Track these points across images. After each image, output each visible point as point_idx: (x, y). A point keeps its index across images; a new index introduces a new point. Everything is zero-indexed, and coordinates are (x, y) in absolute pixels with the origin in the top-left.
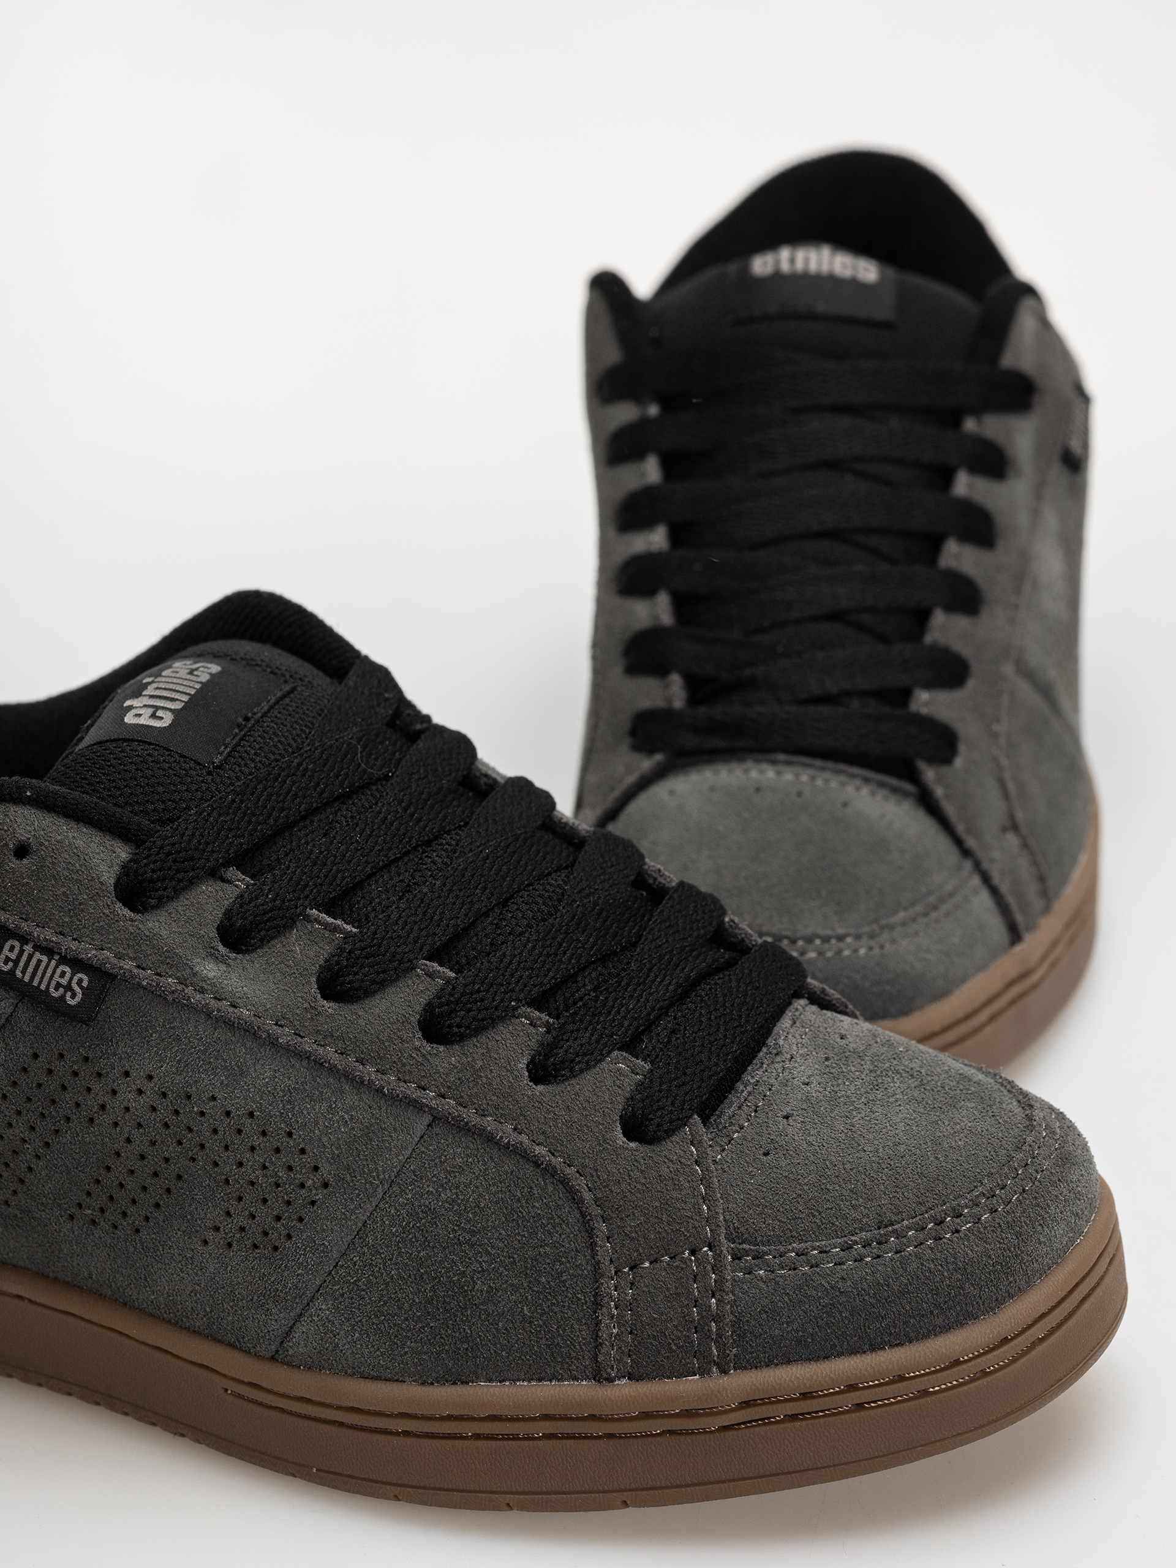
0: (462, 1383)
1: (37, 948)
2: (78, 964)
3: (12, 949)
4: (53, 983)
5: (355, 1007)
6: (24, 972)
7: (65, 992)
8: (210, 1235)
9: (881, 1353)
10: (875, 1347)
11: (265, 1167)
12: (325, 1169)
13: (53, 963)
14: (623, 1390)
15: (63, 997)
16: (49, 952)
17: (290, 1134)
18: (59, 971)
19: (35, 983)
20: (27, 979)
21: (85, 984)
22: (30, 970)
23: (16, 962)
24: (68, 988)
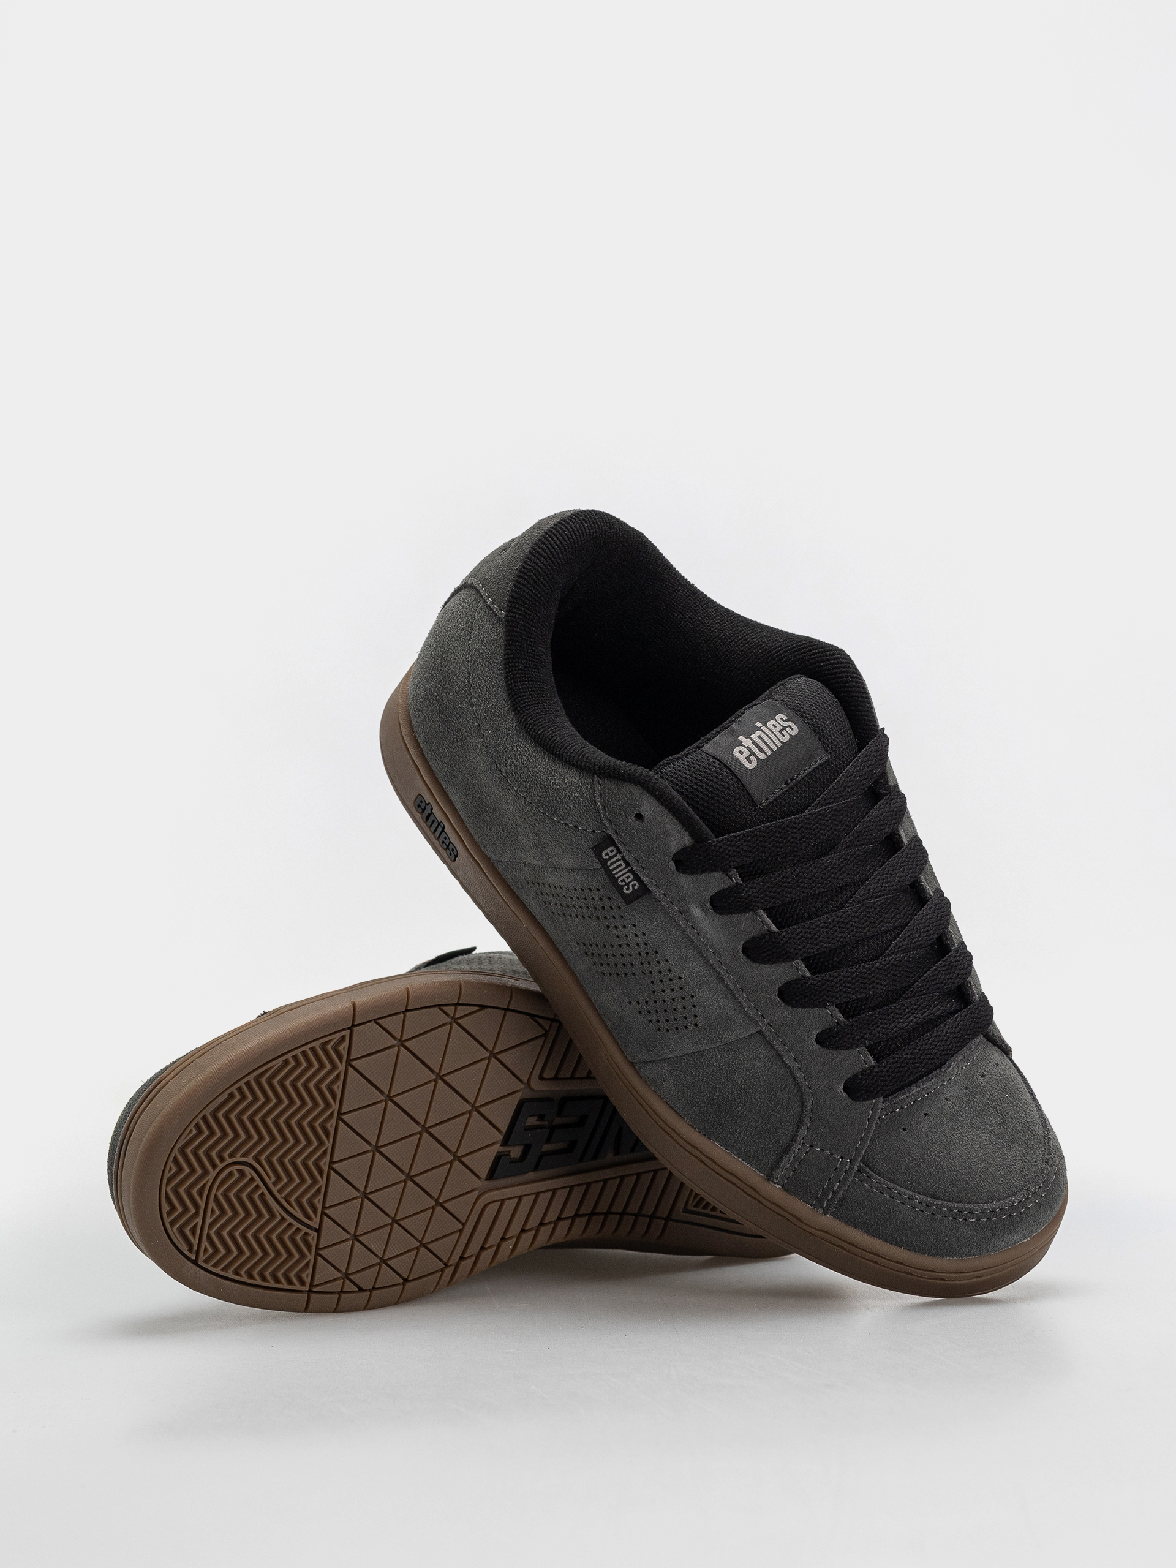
0: (709, 1138)
1: (623, 858)
2: (637, 877)
3: (612, 851)
4: (621, 878)
5: (755, 965)
6: (612, 864)
7: (625, 885)
8: (634, 1003)
9: (899, 1249)
10: (898, 1245)
11: (673, 999)
12: (700, 1018)
13: (627, 870)
14: (774, 1191)
15: (623, 886)
16: (628, 864)
17: (692, 996)
18: (627, 875)
19: (614, 872)
20: (611, 868)
21: (636, 888)
22: (615, 866)
23: (611, 858)
24: (627, 884)
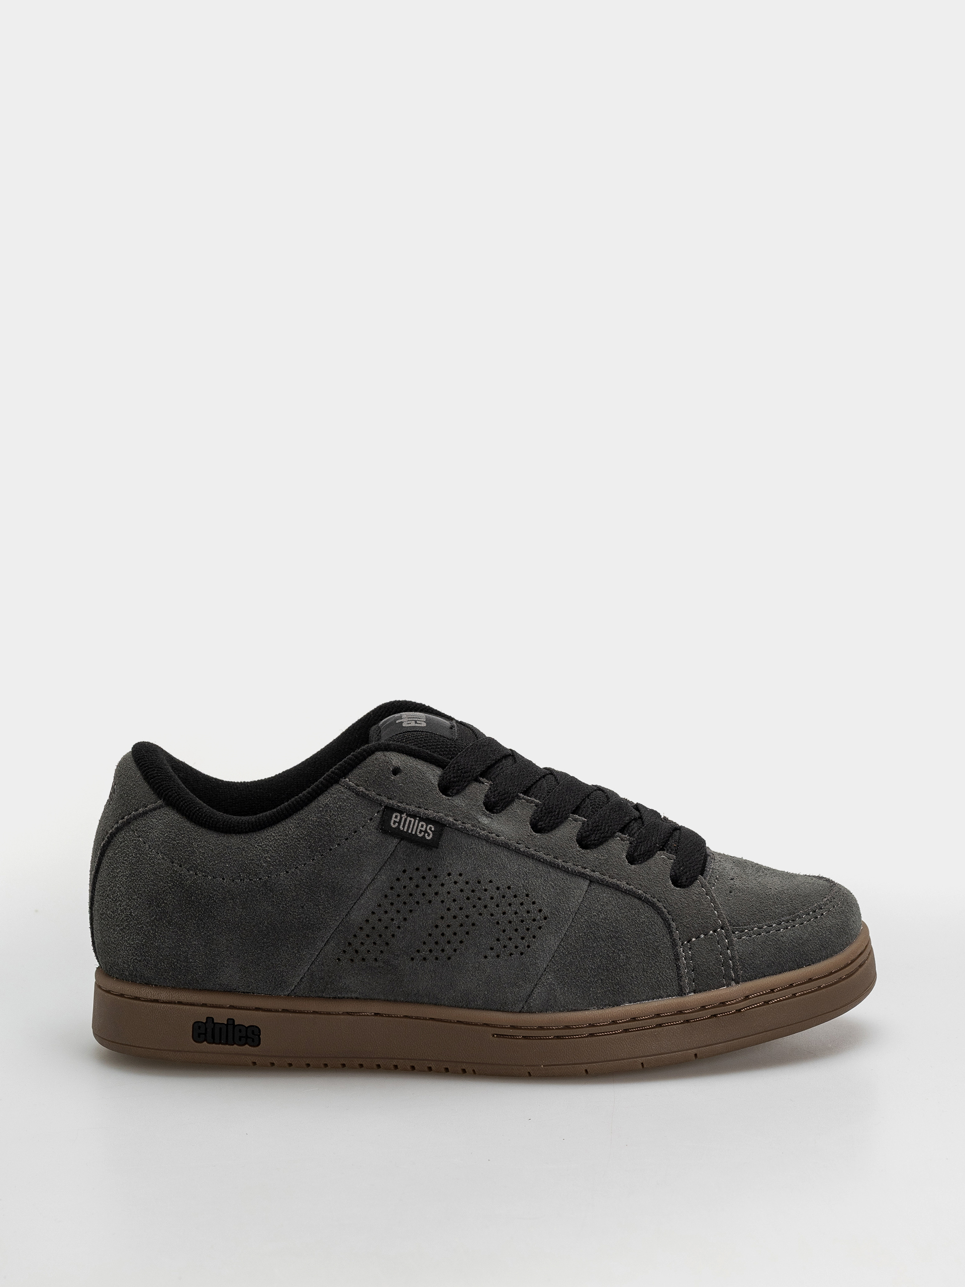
1: (408, 815)
2: (428, 821)
3: (396, 817)
4: (418, 830)
5: (549, 834)
6: (404, 827)
7: (425, 834)
8: (489, 952)
9: (803, 969)
10: (799, 966)
11: (516, 913)
12: (545, 910)
13: (417, 821)
14: (692, 999)
15: (424, 835)
16: (414, 816)
17: (527, 895)
18: (420, 825)
19: (410, 832)
20: (405, 830)
21: (433, 829)
22: (406, 825)
23: (399, 823)
24: (426, 832)
